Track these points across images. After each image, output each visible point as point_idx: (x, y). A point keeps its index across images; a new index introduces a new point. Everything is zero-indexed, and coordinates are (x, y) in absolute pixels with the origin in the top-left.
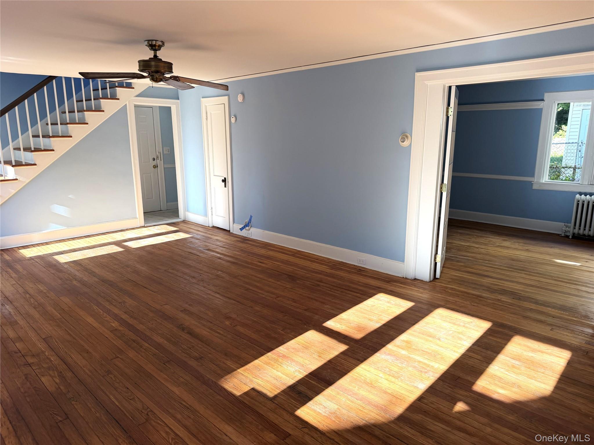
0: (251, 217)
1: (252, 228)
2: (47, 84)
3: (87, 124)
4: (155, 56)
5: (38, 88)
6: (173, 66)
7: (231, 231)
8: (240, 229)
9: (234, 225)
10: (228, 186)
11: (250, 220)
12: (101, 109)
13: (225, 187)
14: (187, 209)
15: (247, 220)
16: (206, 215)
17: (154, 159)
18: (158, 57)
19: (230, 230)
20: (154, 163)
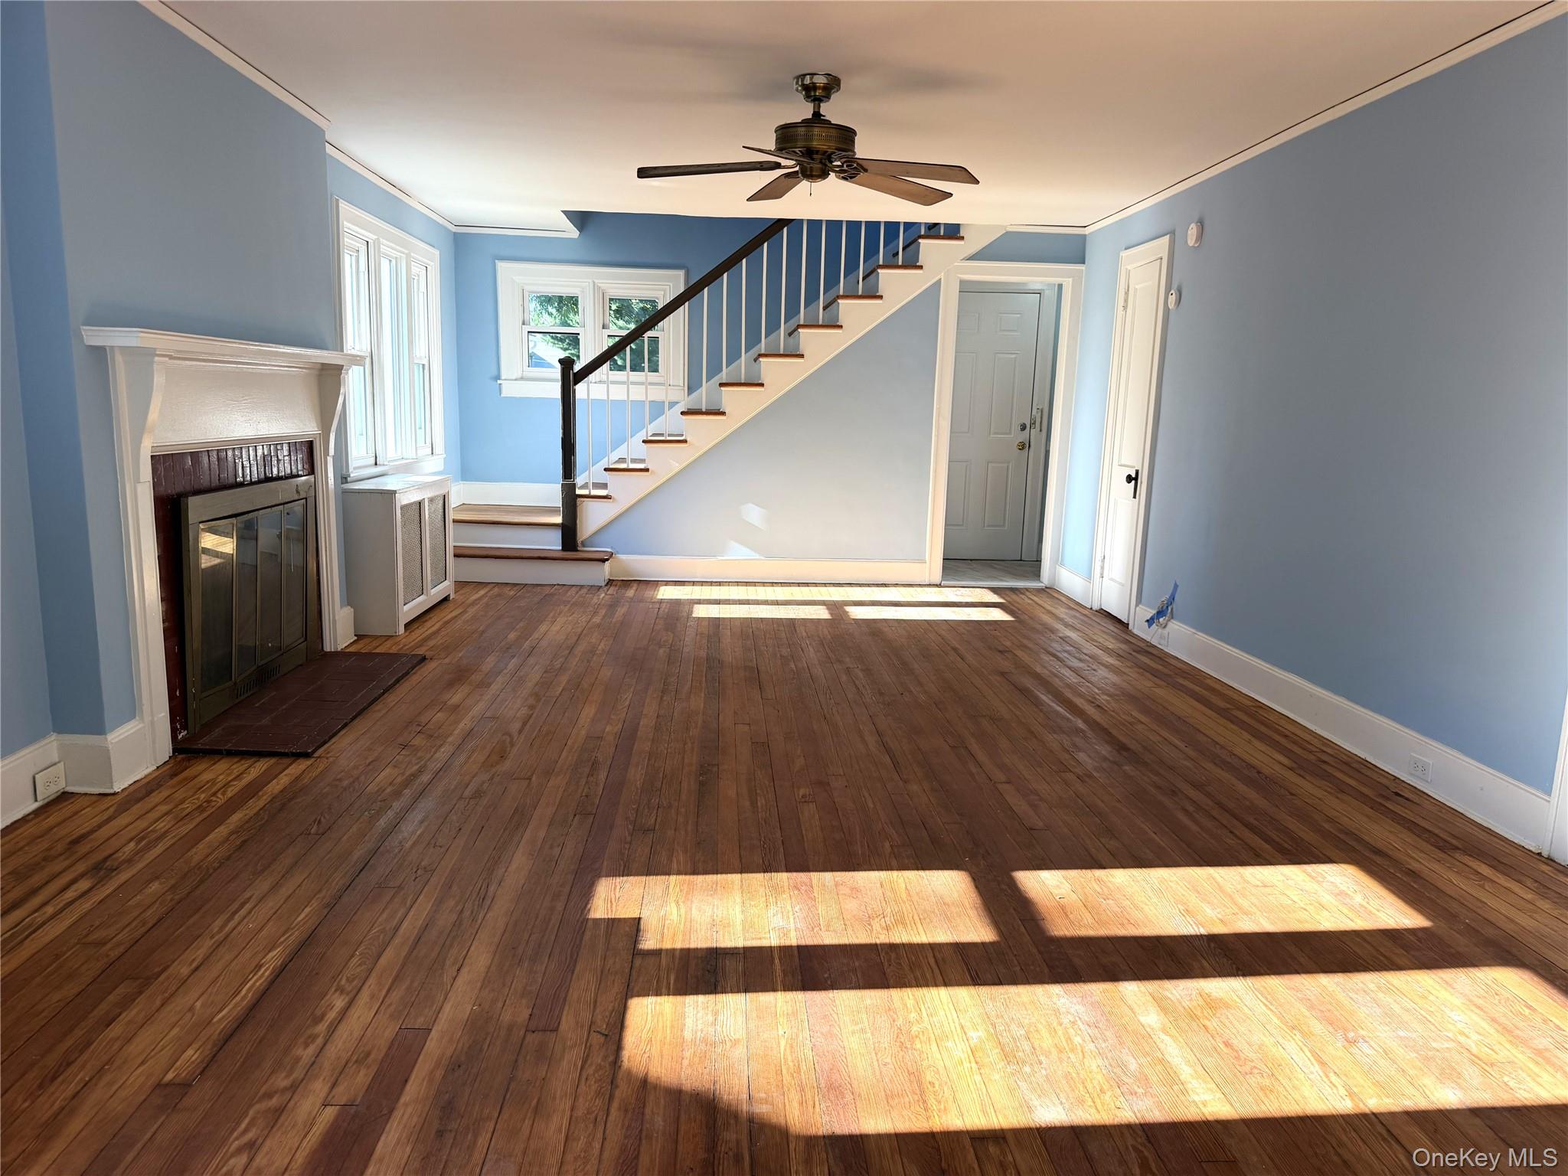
0: (1176, 586)
1: (1172, 620)
2: (769, 238)
3: (841, 327)
4: (817, 115)
5: (750, 248)
6: (856, 138)
7: (1130, 627)
8: (1148, 621)
9: (1138, 608)
10: (1139, 499)
11: (1172, 598)
12: (878, 292)
13: (1135, 497)
14: (1059, 560)
15: (1165, 598)
16: (1089, 577)
17: (1023, 428)
18: (824, 116)
19: (1128, 624)
20: (1023, 437)
